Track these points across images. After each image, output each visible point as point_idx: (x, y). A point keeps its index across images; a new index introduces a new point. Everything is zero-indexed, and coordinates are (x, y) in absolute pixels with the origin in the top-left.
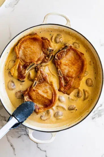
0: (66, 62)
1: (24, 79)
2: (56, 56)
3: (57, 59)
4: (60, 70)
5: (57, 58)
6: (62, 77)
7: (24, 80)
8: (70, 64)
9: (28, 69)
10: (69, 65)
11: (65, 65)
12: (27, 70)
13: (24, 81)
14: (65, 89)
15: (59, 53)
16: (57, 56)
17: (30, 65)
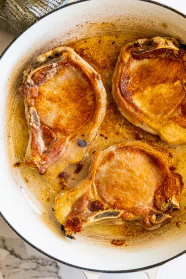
0: (55, 93)
1: (75, 233)
2: (29, 77)
3: (33, 84)
4: (35, 110)
5: (32, 81)
6: (38, 128)
7: (73, 235)
8: (62, 98)
9: (97, 217)
10: (60, 100)
11: (50, 99)
12: (93, 217)
13: (71, 237)
14: (44, 160)
15: (39, 71)
16: (32, 77)
17: (107, 209)
